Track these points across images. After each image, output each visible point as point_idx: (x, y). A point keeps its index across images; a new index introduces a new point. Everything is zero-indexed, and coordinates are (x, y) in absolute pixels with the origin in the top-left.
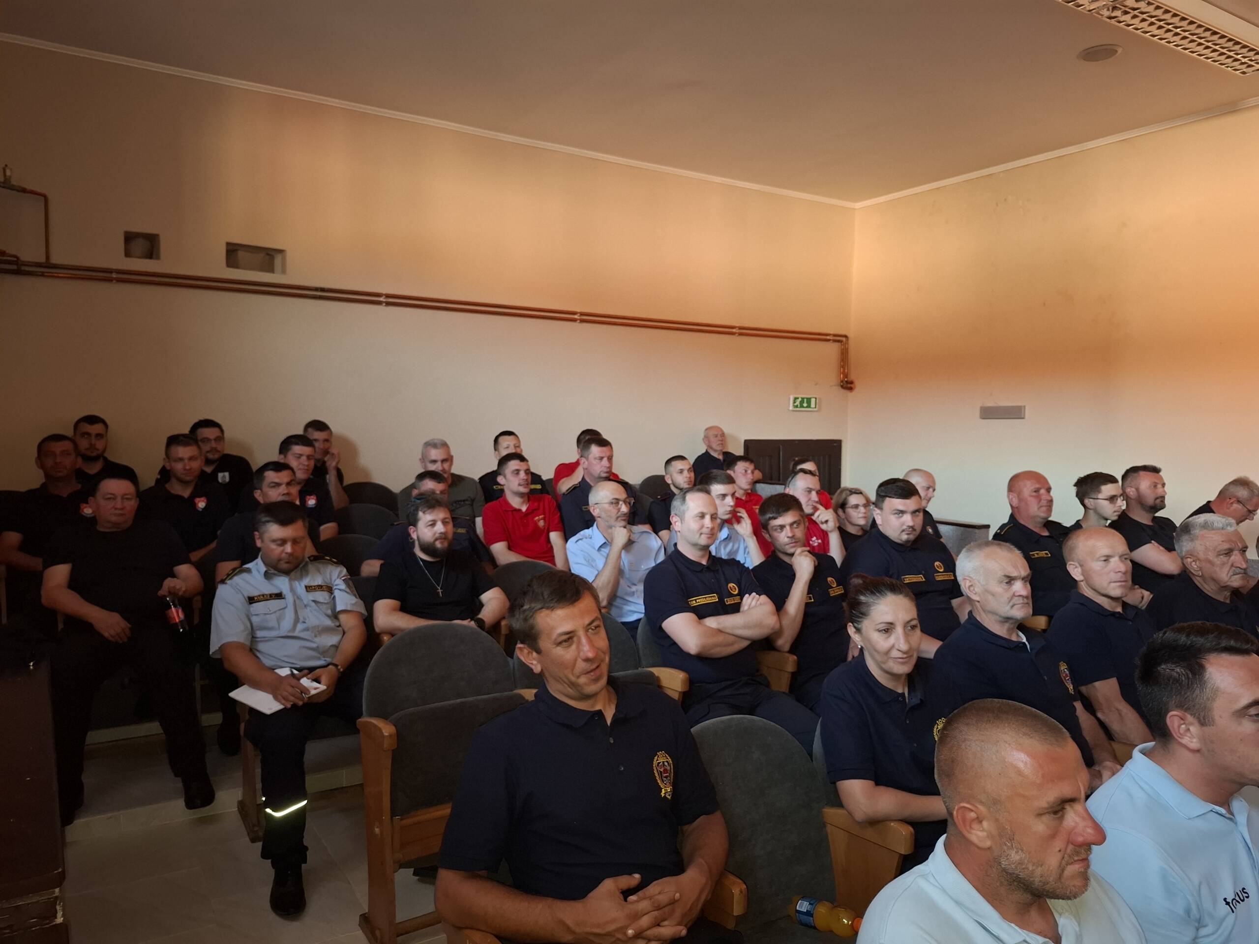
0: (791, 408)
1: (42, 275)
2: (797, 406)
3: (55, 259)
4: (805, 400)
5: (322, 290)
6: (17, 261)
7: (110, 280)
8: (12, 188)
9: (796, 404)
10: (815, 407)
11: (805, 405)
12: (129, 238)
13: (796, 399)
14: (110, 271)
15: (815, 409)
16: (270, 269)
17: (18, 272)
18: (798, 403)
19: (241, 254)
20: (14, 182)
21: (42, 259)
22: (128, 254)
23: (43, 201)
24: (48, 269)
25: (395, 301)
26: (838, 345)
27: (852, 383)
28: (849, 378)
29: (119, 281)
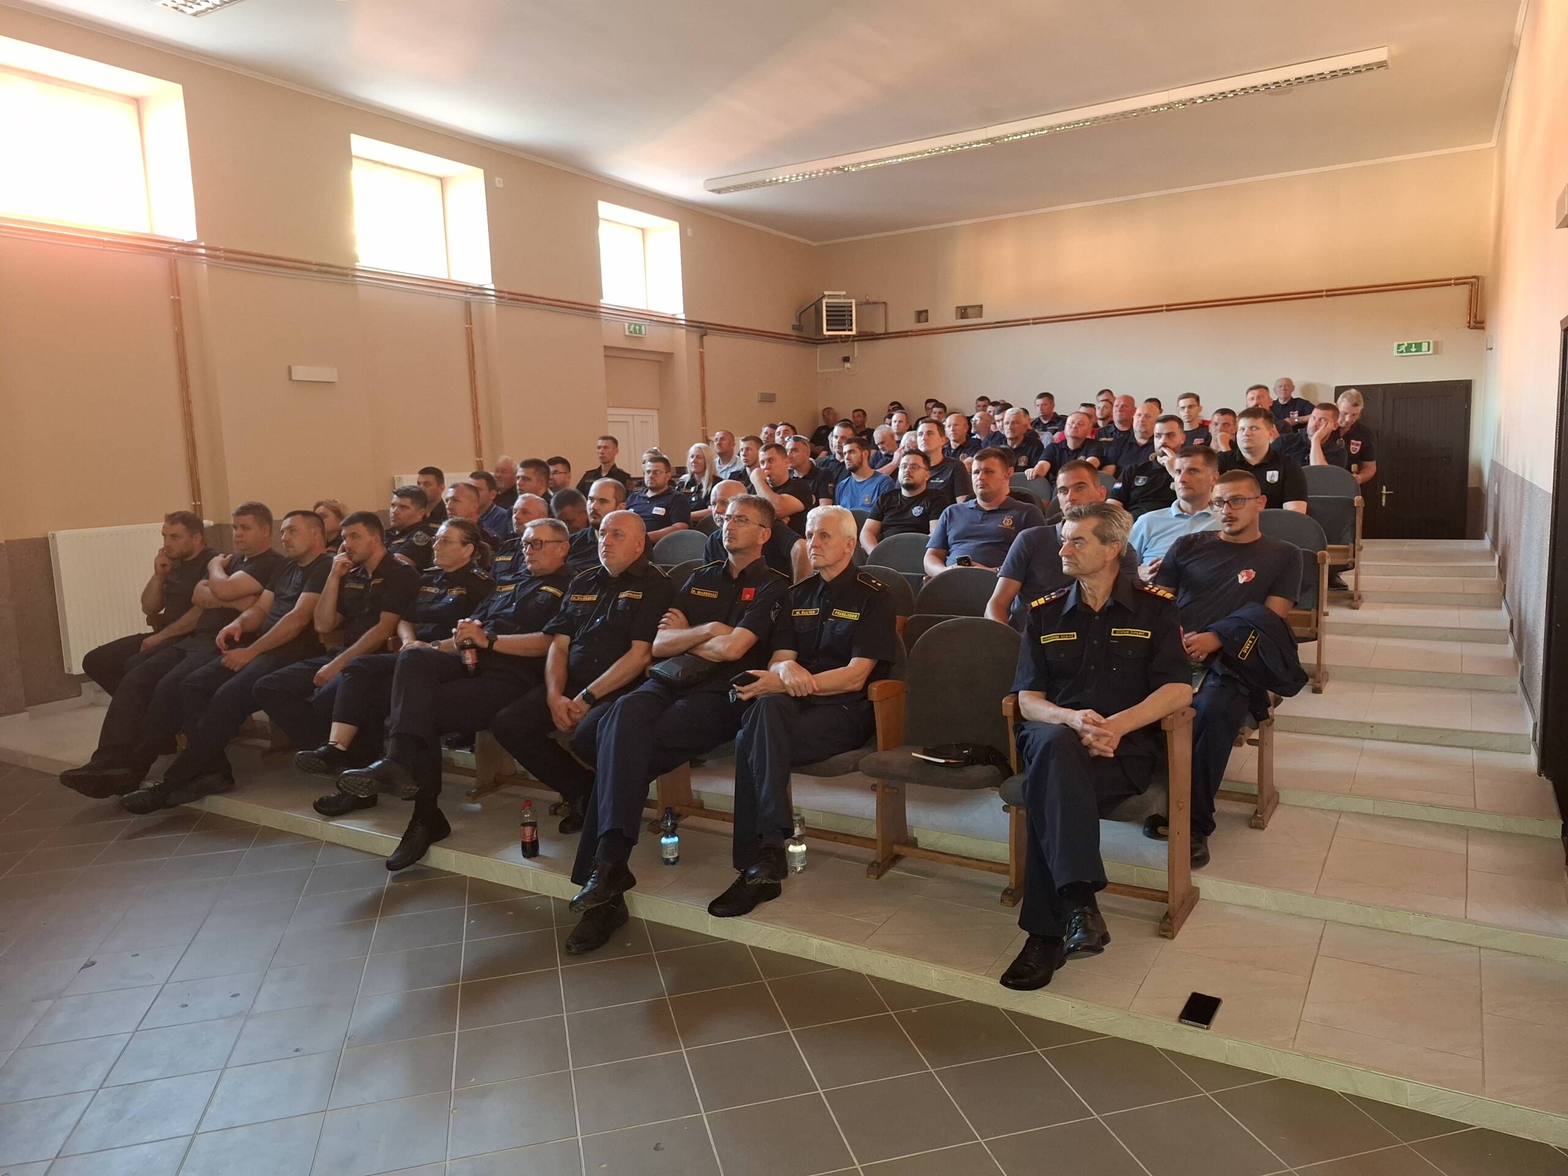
0: (1395, 354)
1: (885, 338)
2: (1402, 352)
3: (889, 330)
4: (1413, 345)
5: (999, 323)
7: (907, 336)
8: (870, 304)
9: (1400, 350)
10: (1429, 350)
11: (1413, 349)
12: (919, 314)
13: (1399, 346)
14: (908, 332)
15: (1428, 353)
16: (981, 316)
17: (875, 339)
18: (1403, 348)
19: (969, 310)
20: (870, 301)
21: (883, 331)
22: (918, 322)
23: (884, 307)
24: (887, 335)
25: (1037, 321)
26: (1467, 286)
27: (1482, 322)
28: (1479, 317)
29: (911, 336)
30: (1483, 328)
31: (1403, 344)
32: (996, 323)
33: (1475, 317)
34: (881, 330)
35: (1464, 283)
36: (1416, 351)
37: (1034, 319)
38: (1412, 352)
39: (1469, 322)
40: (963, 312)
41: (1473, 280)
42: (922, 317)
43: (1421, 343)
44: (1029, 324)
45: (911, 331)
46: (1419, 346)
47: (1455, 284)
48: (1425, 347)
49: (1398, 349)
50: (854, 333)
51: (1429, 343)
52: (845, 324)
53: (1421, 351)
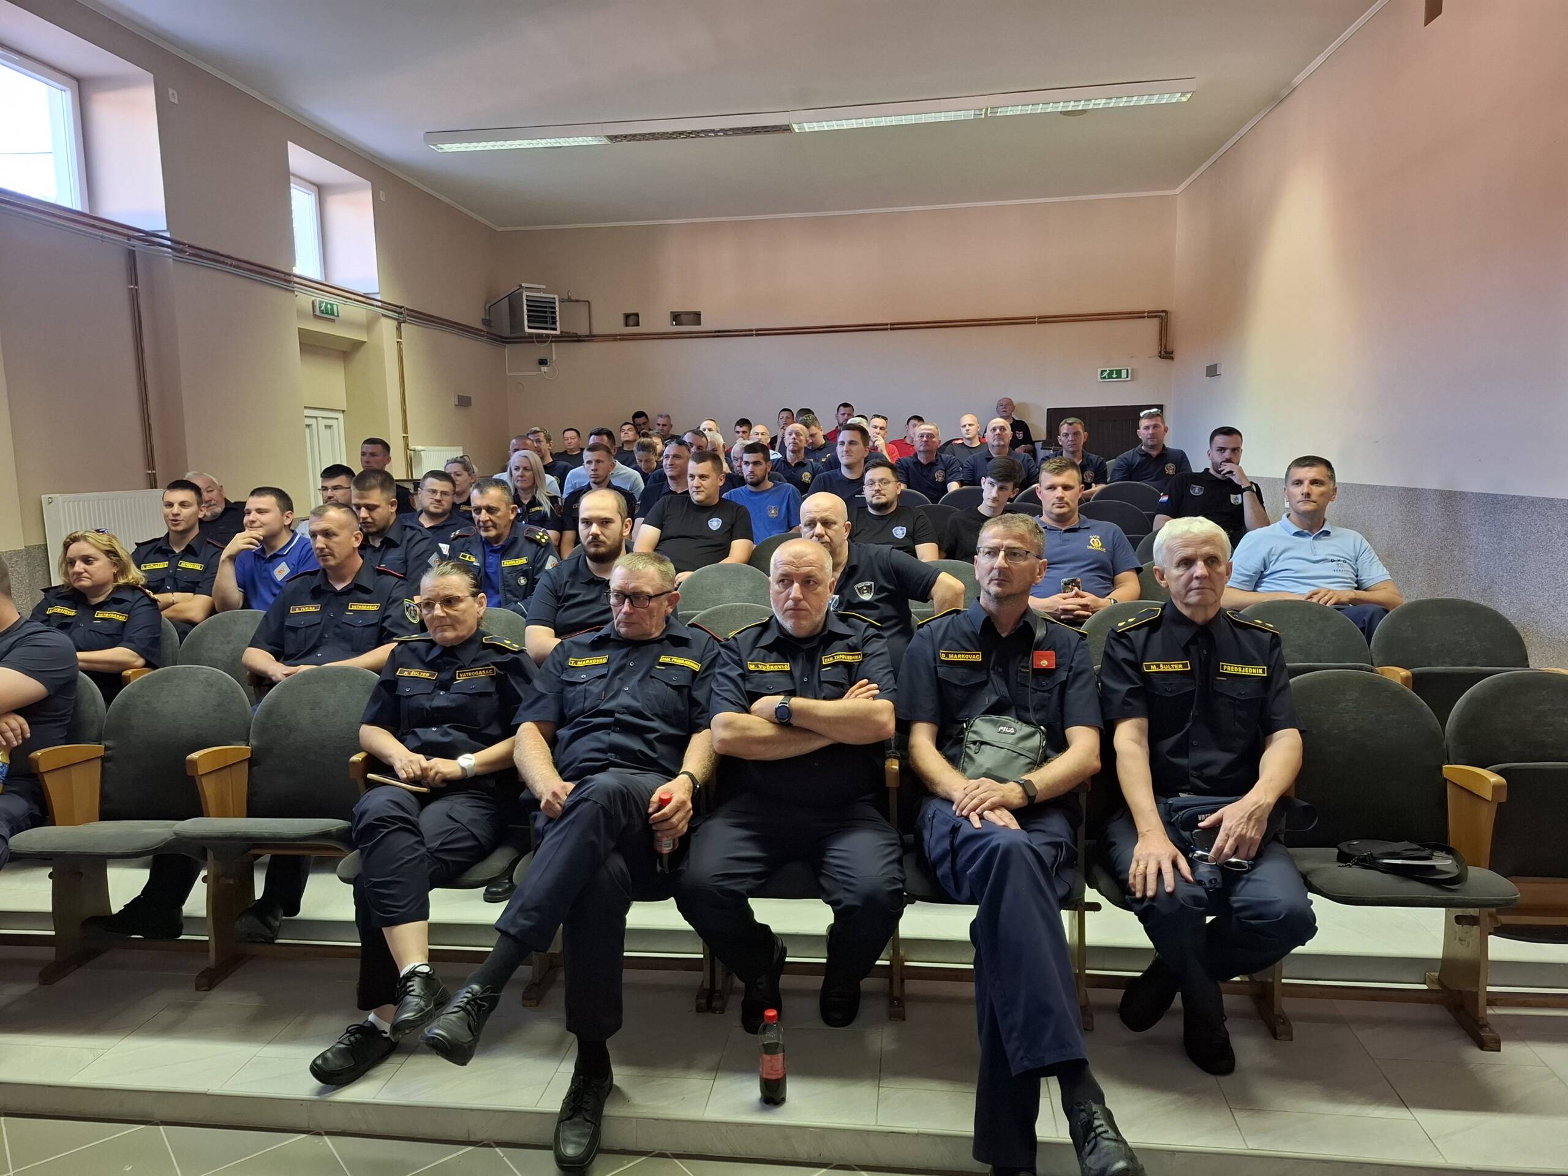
0: (1099, 379)
1: (588, 341)
2: (1105, 378)
3: (595, 332)
4: (1115, 372)
5: (719, 332)
6: (576, 335)
7: (615, 340)
8: (572, 301)
9: (1104, 376)
10: (1127, 377)
12: (627, 316)
13: (1102, 372)
14: (616, 335)
15: (1127, 380)
16: (695, 324)
17: (578, 341)
18: (1105, 374)
19: (683, 316)
20: (572, 298)
21: (588, 333)
22: (627, 325)
23: (587, 307)
24: (591, 337)
25: (761, 332)
26: (1157, 319)
27: (1171, 353)
28: (1169, 349)
29: (621, 340)
30: (1172, 358)
31: (1106, 371)
32: (716, 332)
33: (1165, 347)
34: (583, 331)
35: (1156, 317)
36: (1116, 378)
37: (756, 330)
38: (1113, 378)
39: (1160, 352)
40: (676, 317)
41: (1163, 314)
42: (631, 320)
43: (1121, 370)
44: (752, 335)
45: (620, 335)
46: (1119, 373)
47: (1149, 317)
48: (1124, 373)
50: (558, 332)
51: (1127, 370)
52: (546, 322)
53: (1121, 378)
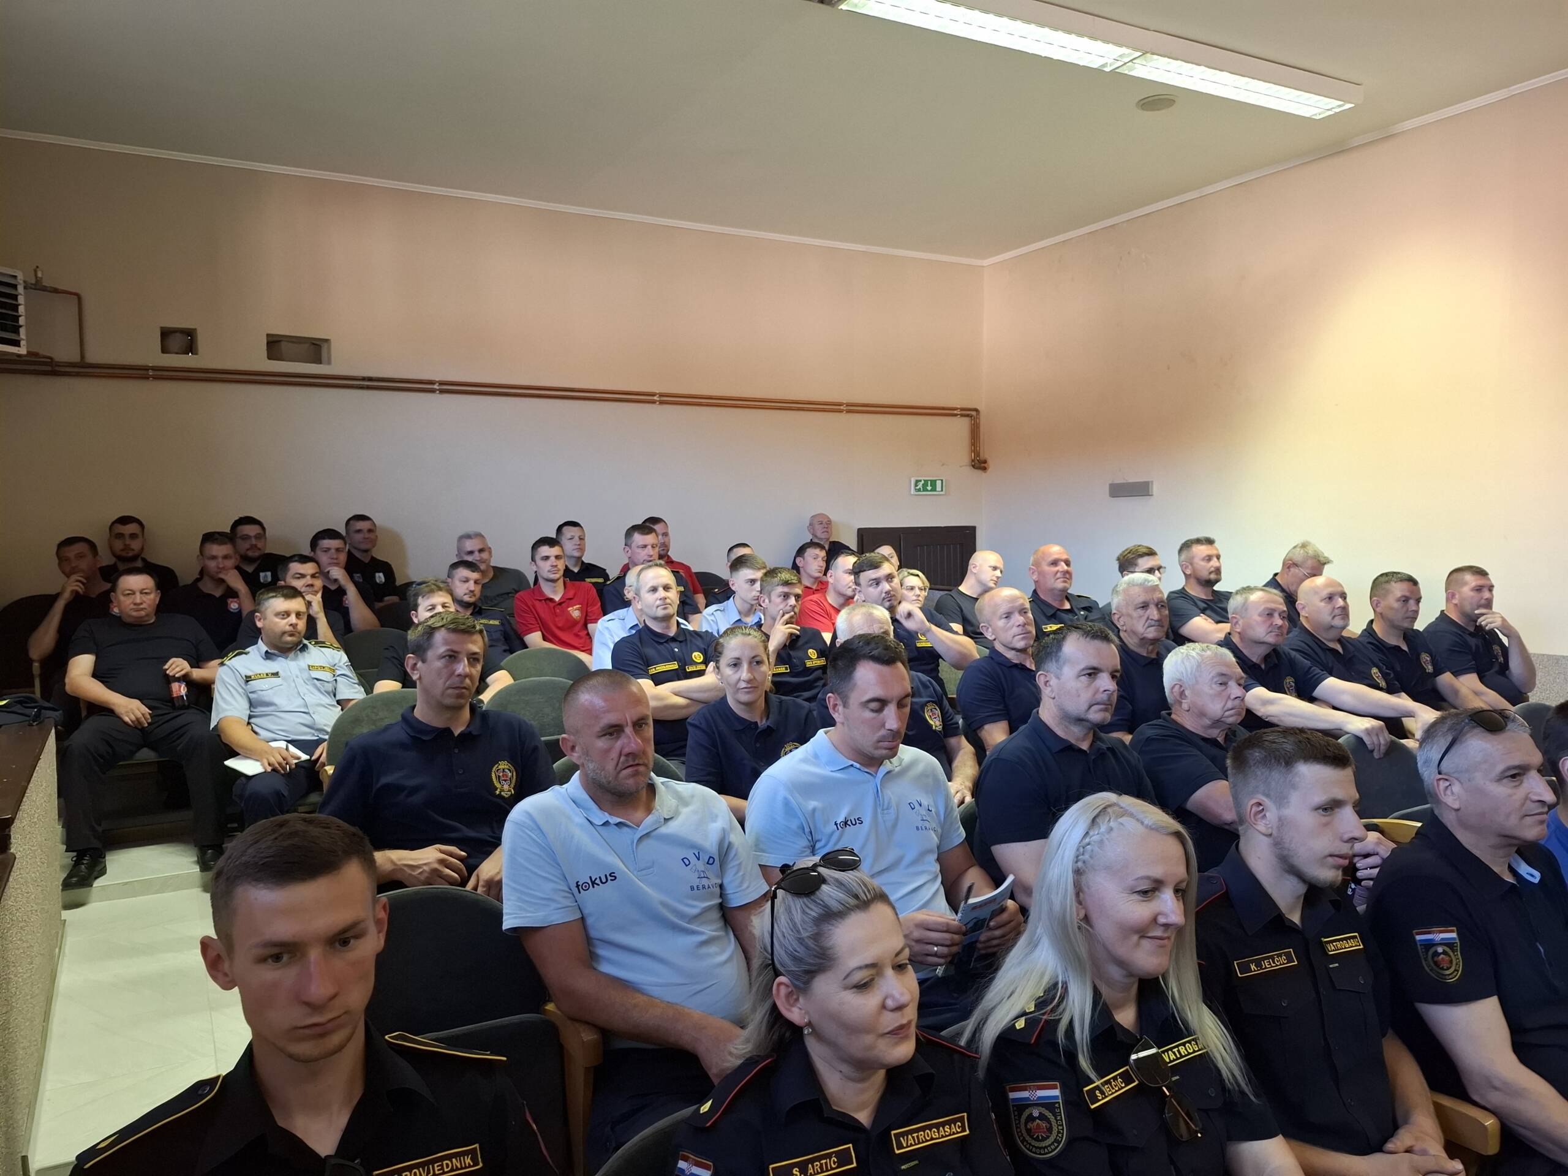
0: (913, 491)
1: (78, 375)
2: (919, 490)
3: (93, 357)
4: (929, 483)
5: (370, 379)
6: (53, 362)
7: (147, 378)
8: (45, 289)
9: (917, 488)
10: (942, 490)
11: (929, 488)
12: (166, 334)
13: (917, 482)
14: (146, 368)
15: (941, 493)
16: (318, 360)
17: (53, 373)
18: (920, 485)
19: (284, 346)
20: (46, 282)
21: (75, 357)
22: (164, 350)
23: (76, 301)
24: (83, 369)
25: (450, 388)
26: (967, 419)
27: (985, 462)
28: (982, 457)
29: (155, 378)
30: (984, 469)
31: (921, 481)
32: (364, 379)
33: (977, 454)
35: (967, 416)
36: (931, 491)
37: (441, 383)
38: (927, 491)
39: (973, 461)
40: (275, 346)
41: (974, 413)
42: (176, 341)
43: (936, 481)
44: (433, 391)
45: (154, 369)
46: (933, 483)
47: (962, 415)
48: (939, 483)
49: (916, 485)
50: (22, 350)
51: (942, 480)
53: (935, 491)
